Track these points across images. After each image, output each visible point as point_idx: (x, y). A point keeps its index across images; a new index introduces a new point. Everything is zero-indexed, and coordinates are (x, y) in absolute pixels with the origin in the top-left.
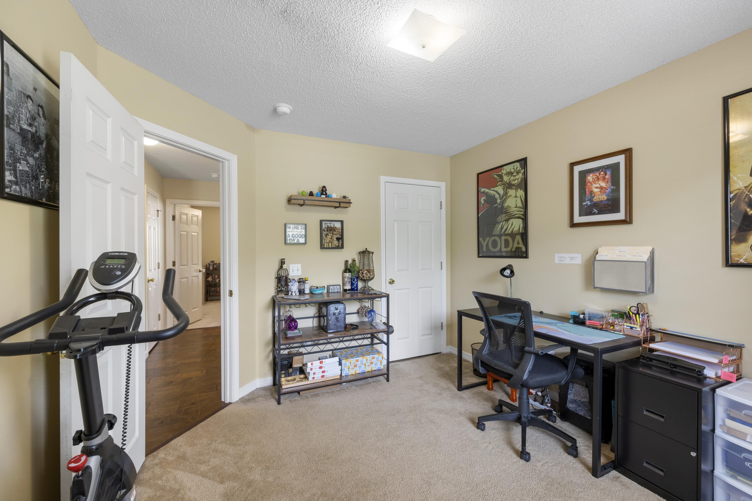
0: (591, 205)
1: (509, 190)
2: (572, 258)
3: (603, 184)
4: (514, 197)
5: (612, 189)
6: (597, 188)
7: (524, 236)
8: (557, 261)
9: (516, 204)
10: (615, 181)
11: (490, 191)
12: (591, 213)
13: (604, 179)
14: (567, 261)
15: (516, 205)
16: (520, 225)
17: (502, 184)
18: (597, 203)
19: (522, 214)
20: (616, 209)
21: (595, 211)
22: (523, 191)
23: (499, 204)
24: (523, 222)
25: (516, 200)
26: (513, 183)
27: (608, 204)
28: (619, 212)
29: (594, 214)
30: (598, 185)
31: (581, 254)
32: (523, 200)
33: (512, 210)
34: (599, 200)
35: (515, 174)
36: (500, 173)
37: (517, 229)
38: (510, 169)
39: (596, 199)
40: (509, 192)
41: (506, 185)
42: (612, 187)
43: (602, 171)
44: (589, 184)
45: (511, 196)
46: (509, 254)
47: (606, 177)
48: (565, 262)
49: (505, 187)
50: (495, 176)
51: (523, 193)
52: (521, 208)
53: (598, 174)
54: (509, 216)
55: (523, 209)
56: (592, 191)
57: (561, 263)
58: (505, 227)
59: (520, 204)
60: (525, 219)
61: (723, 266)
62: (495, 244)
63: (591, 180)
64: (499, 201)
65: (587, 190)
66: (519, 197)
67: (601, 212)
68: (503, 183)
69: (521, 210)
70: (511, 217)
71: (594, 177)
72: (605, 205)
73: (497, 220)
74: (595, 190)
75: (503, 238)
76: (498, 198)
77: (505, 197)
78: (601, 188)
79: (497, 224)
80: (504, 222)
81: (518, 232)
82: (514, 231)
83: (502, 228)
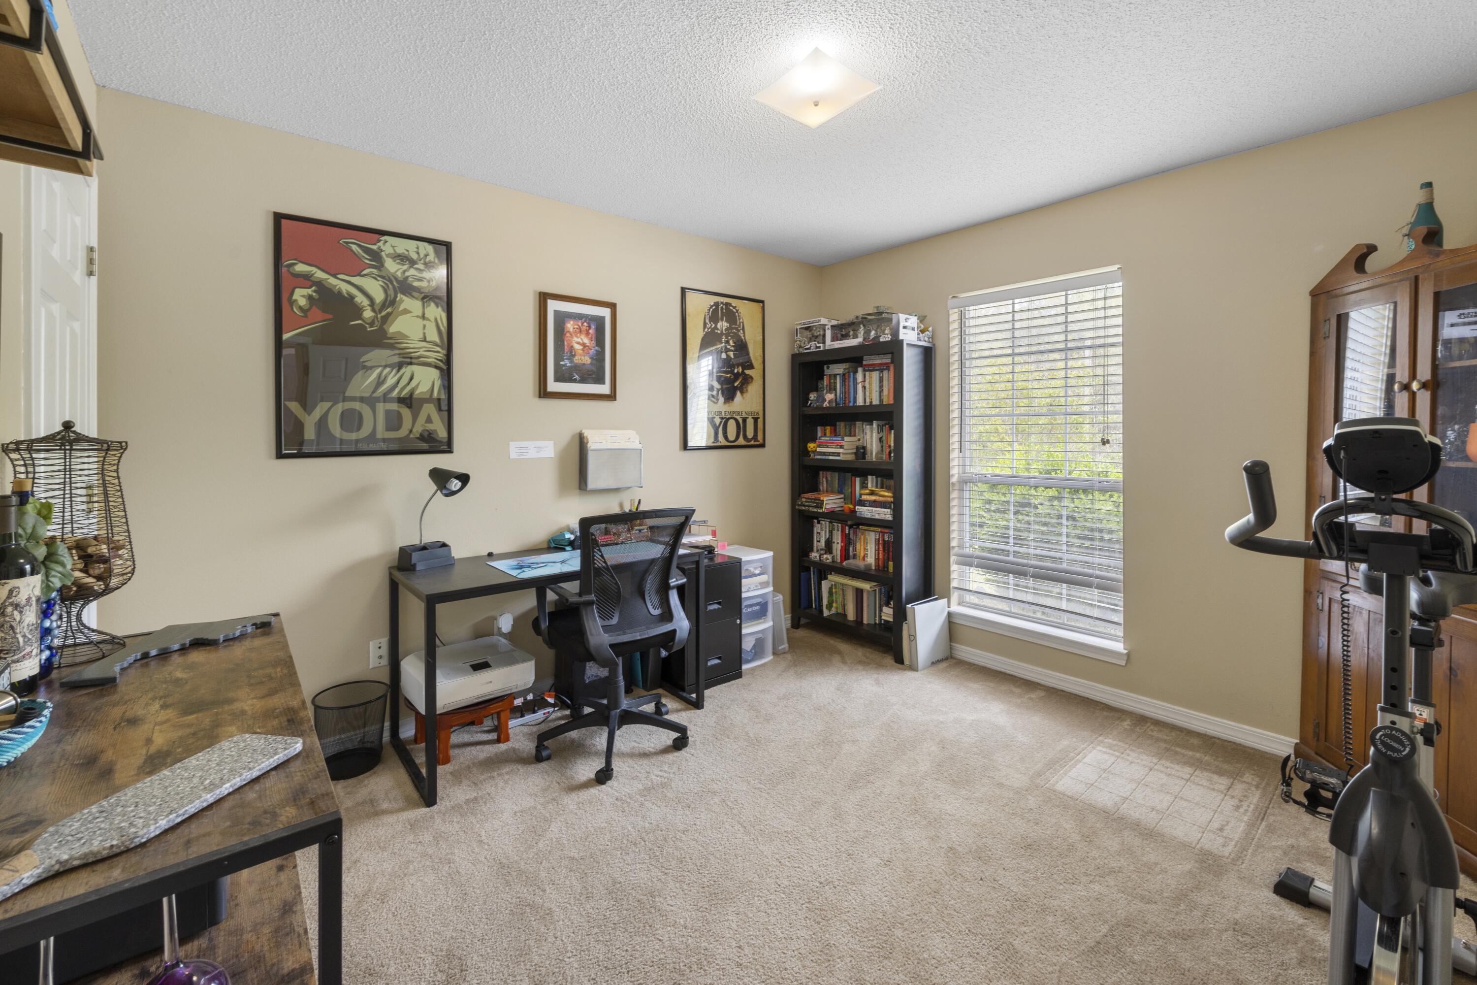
0: (570, 367)
1: (404, 298)
2: (540, 449)
3: (586, 341)
4: (418, 317)
5: (596, 351)
6: (578, 343)
7: (446, 407)
8: (513, 455)
9: (424, 334)
10: (600, 341)
11: (332, 281)
12: (571, 380)
13: (587, 334)
14: (532, 454)
15: (425, 337)
16: (433, 383)
17: (379, 276)
18: (579, 367)
19: (439, 358)
20: (600, 380)
21: (576, 377)
22: (443, 310)
23: (369, 321)
24: (442, 377)
25: (424, 326)
26: (416, 284)
27: (592, 371)
28: (604, 383)
29: (575, 381)
30: (579, 340)
31: (552, 442)
32: (442, 328)
33: (411, 346)
34: (580, 362)
35: (420, 266)
36: (374, 247)
37: (425, 390)
38: (408, 251)
39: (577, 359)
40: (402, 301)
41: (395, 283)
42: (597, 348)
43: (585, 321)
44: (568, 335)
45: (409, 312)
46: (394, 447)
47: (591, 331)
48: (528, 456)
49: (390, 286)
50: (354, 247)
51: (444, 316)
52: (437, 345)
53: (580, 324)
54: (404, 357)
55: (443, 349)
56: (572, 347)
57: (522, 457)
58: (390, 381)
59: (433, 336)
60: (446, 370)
61: (680, 449)
62: (351, 420)
63: (571, 330)
64: (368, 314)
65: (566, 343)
66: (433, 319)
67: (583, 380)
68: (381, 274)
69: (438, 349)
70: (407, 360)
71: (576, 327)
72: (588, 371)
73: (361, 360)
74: (577, 347)
75: (381, 407)
76: (364, 306)
77: (389, 310)
78: (584, 345)
79: (360, 373)
80: (388, 370)
81: (428, 396)
82: (417, 392)
83: (380, 382)
